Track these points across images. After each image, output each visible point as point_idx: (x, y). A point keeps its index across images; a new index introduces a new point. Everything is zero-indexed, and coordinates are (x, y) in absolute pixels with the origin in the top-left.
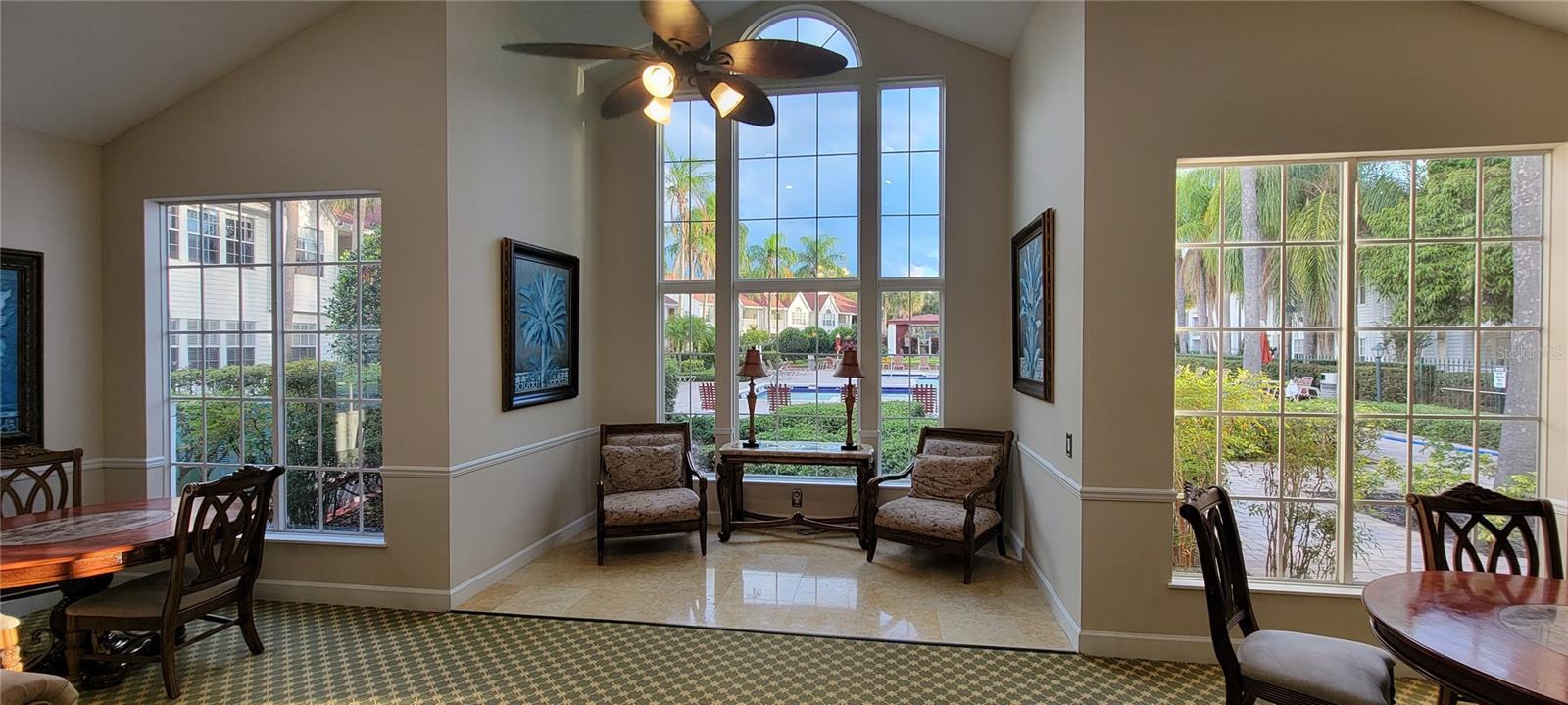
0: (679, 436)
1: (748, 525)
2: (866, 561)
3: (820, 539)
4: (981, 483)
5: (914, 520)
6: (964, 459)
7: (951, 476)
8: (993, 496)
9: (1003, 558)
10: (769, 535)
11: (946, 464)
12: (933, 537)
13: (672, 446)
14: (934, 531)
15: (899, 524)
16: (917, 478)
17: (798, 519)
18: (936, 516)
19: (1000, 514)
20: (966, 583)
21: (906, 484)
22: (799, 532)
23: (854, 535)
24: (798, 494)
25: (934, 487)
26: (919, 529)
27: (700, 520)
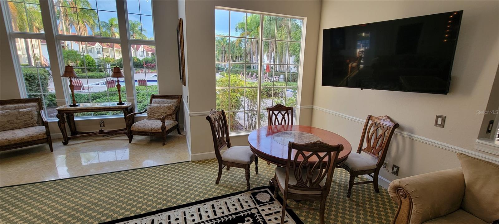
0: (35, 104)
1: (78, 137)
2: (129, 143)
3: (112, 138)
4: (170, 112)
5: (144, 127)
6: (165, 105)
7: (160, 111)
8: (174, 116)
9: (180, 135)
10: (89, 139)
11: (158, 107)
12: (151, 132)
13: (31, 108)
14: (151, 130)
15: (139, 129)
16: (148, 113)
17: (102, 132)
18: (153, 125)
19: (178, 122)
20: (163, 145)
21: (145, 115)
22: (103, 136)
23: (125, 134)
24: (102, 123)
25: (154, 115)
26: (146, 130)
27: (47, 138)
